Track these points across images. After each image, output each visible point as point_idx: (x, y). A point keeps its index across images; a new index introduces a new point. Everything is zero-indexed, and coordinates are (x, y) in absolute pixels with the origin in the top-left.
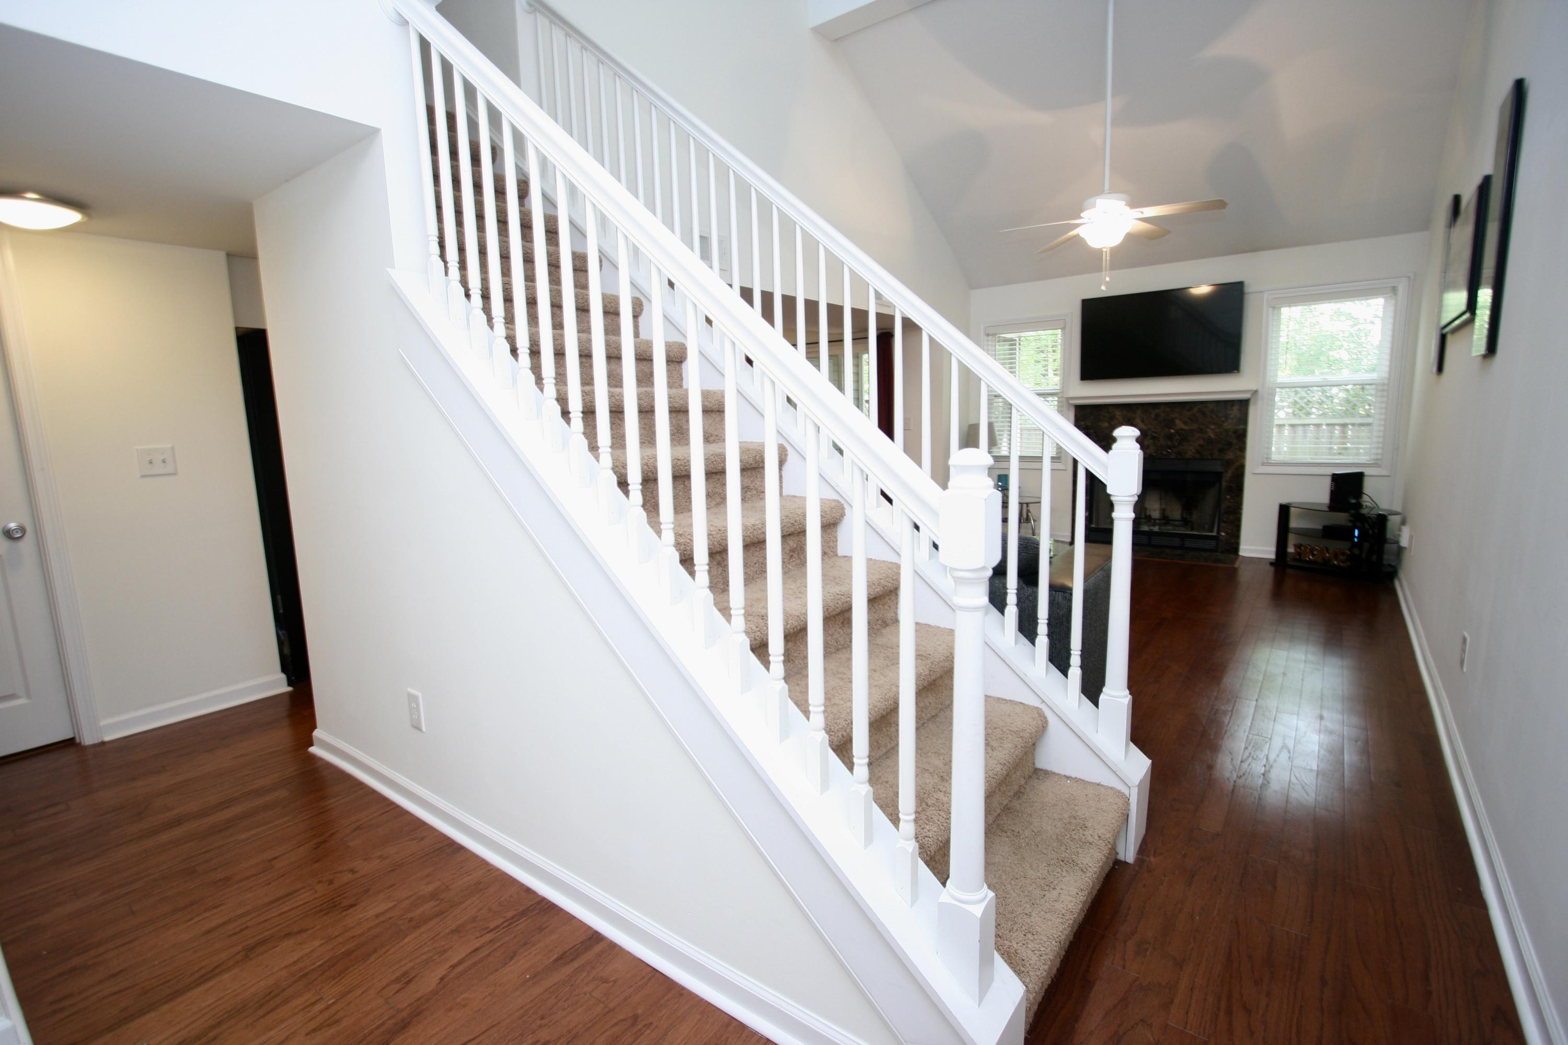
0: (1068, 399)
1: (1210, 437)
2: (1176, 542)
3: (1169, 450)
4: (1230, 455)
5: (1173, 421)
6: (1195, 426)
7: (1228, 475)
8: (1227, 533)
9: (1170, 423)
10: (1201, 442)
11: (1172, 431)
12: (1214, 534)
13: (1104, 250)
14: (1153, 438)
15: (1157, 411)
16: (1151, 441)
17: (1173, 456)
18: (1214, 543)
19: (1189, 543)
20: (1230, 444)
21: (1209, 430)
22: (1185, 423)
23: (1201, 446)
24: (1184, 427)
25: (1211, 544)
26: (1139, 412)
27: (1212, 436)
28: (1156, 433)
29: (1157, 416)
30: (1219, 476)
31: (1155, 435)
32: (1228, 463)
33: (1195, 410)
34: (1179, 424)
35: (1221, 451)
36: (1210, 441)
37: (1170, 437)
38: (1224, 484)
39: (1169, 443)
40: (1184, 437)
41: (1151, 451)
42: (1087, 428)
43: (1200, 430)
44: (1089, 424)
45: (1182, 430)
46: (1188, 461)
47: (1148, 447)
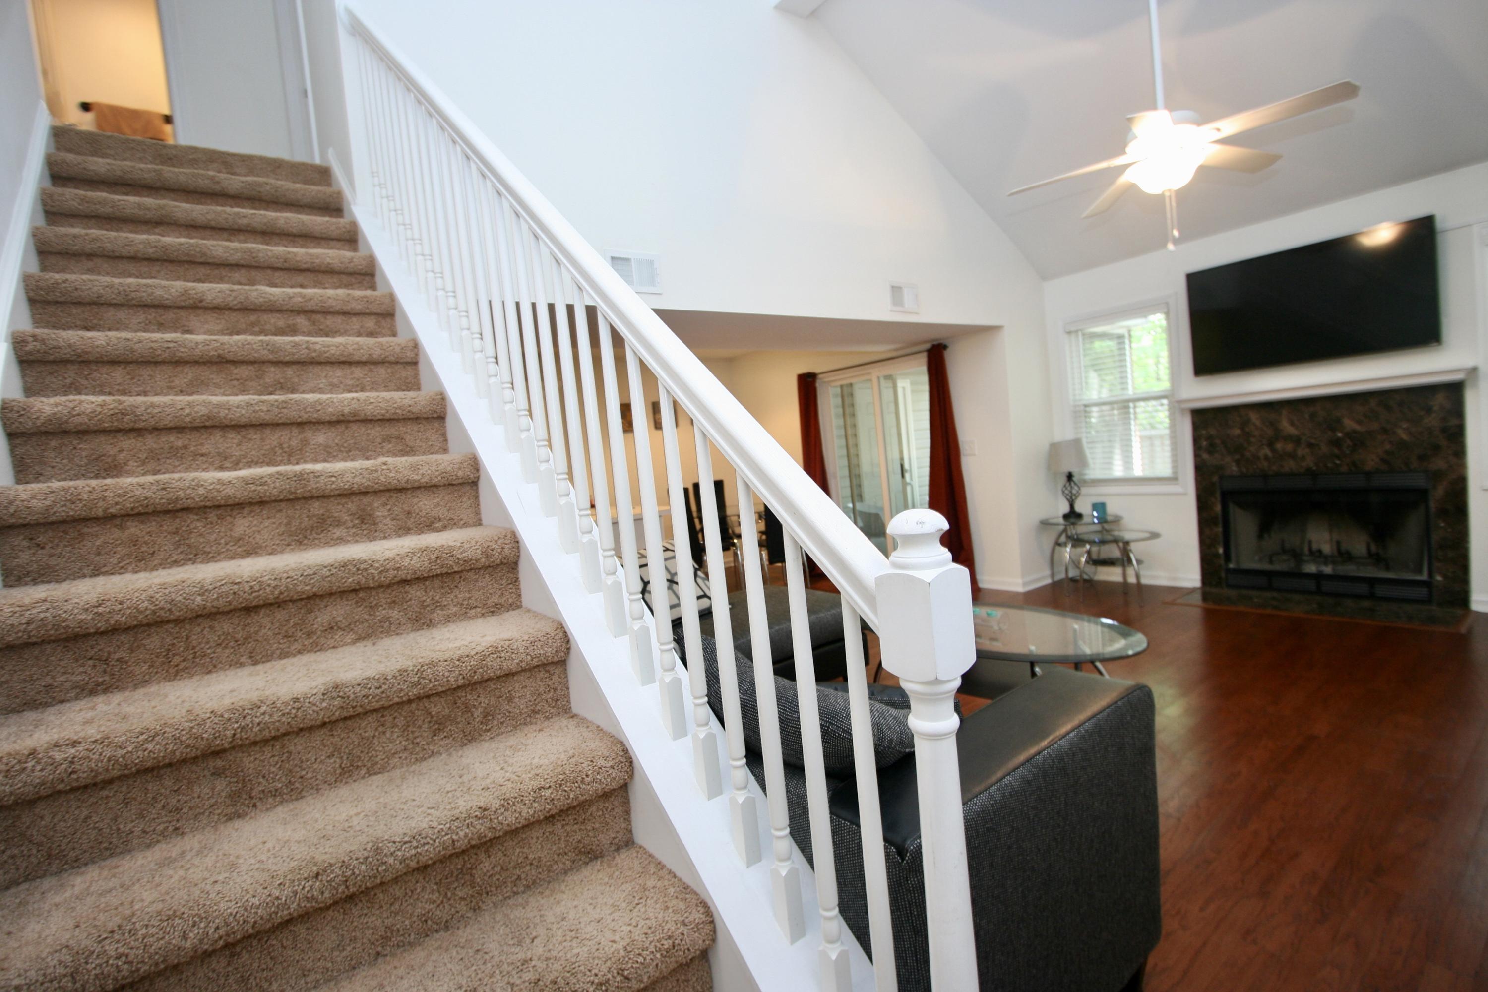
0: (1180, 402)
1: (1402, 439)
2: (1363, 589)
3: (1338, 462)
4: (1439, 464)
5: (1339, 421)
6: (1375, 426)
7: (1439, 492)
8: (1445, 577)
9: (1334, 424)
10: (1388, 447)
11: (1340, 435)
12: (1424, 577)
13: (1167, 194)
14: (1310, 446)
15: (1312, 408)
16: (1307, 451)
17: (1344, 469)
18: (1424, 591)
19: (1380, 591)
20: (1437, 448)
21: (1399, 430)
22: (1359, 422)
23: (1388, 452)
24: (1358, 427)
25: (1420, 593)
26: (1284, 412)
27: (1405, 437)
28: (1315, 438)
29: (1313, 416)
30: (1422, 494)
31: (1313, 441)
32: (1437, 476)
33: (1374, 402)
34: (1349, 425)
35: (1422, 458)
36: (1402, 445)
37: (1337, 443)
38: (1433, 505)
39: (1336, 451)
40: (1358, 441)
41: (1310, 462)
42: (1210, 438)
43: (1385, 431)
44: (1213, 432)
45: (1355, 432)
46: (1368, 474)
47: (1303, 458)
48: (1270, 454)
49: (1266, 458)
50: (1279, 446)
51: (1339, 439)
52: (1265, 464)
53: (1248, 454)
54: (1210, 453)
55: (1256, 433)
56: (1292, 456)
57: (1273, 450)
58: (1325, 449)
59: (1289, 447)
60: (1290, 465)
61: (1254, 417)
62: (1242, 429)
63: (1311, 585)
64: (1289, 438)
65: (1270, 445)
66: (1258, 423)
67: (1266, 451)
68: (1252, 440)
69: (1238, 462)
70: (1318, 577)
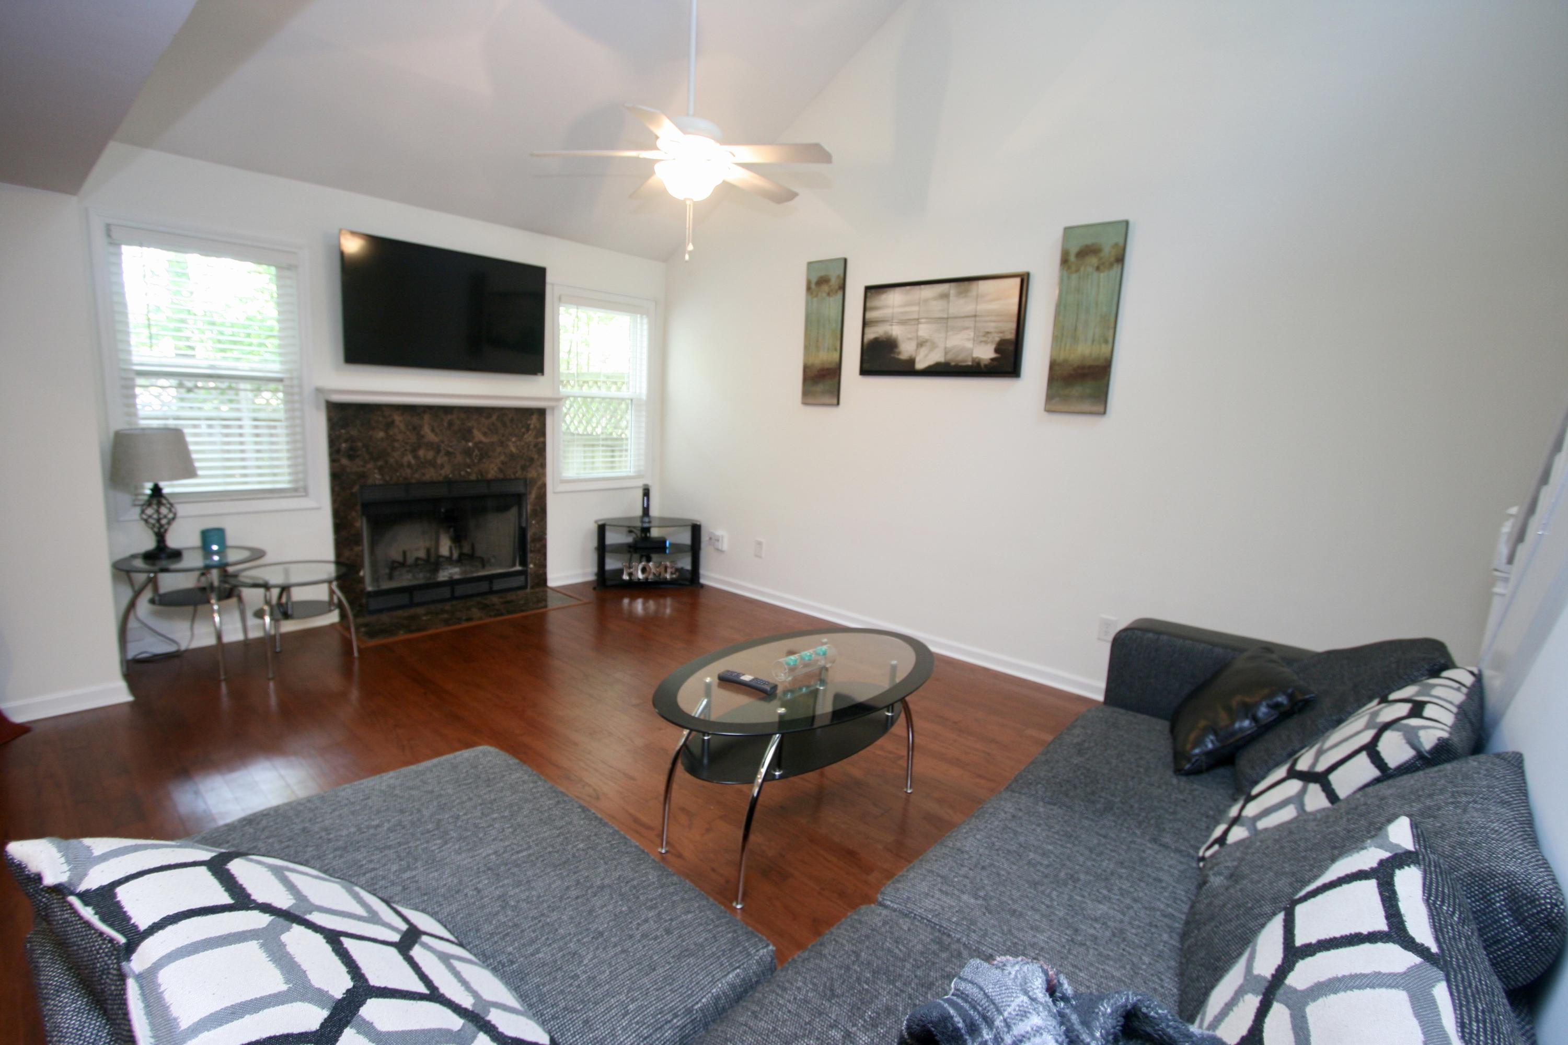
1: (511, 451)
2: (484, 586)
3: (469, 470)
4: (531, 473)
5: (470, 431)
6: (495, 439)
7: (532, 496)
8: (535, 565)
9: (466, 434)
10: (503, 458)
11: (470, 444)
12: (518, 568)
13: (688, 202)
14: (448, 454)
15: (449, 417)
16: (446, 459)
17: (473, 477)
18: (522, 578)
19: (498, 585)
20: (532, 460)
21: (510, 444)
22: (485, 434)
23: (503, 463)
24: (484, 439)
25: (519, 581)
26: (427, 417)
27: (514, 450)
28: (451, 447)
29: (451, 424)
30: (523, 497)
31: (450, 449)
32: (530, 484)
33: (494, 417)
34: (478, 435)
35: (523, 468)
36: (512, 456)
37: (468, 452)
38: (528, 507)
39: (468, 460)
40: (484, 453)
41: (447, 471)
42: (351, 439)
43: (502, 444)
44: (354, 433)
45: (481, 442)
46: (489, 482)
47: (442, 466)
48: (413, 462)
49: (409, 465)
50: (421, 453)
51: (469, 448)
52: (409, 471)
53: (392, 460)
54: (351, 457)
55: (400, 437)
56: (432, 463)
57: (416, 457)
58: (459, 458)
59: (430, 455)
60: (430, 474)
61: (397, 418)
62: (386, 432)
63: (446, 592)
64: (430, 446)
65: (414, 451)
66: (402, 426)
67: (409, 458)
68: (396, 445)
69: (380, 469)
70: (452, 583)
